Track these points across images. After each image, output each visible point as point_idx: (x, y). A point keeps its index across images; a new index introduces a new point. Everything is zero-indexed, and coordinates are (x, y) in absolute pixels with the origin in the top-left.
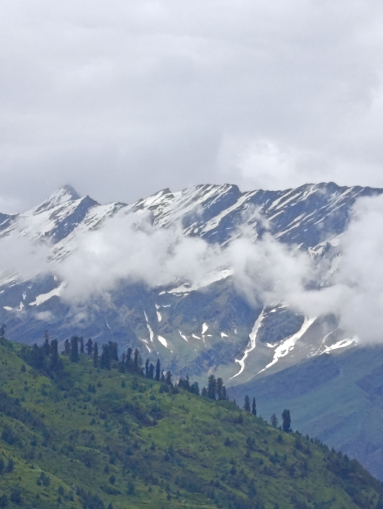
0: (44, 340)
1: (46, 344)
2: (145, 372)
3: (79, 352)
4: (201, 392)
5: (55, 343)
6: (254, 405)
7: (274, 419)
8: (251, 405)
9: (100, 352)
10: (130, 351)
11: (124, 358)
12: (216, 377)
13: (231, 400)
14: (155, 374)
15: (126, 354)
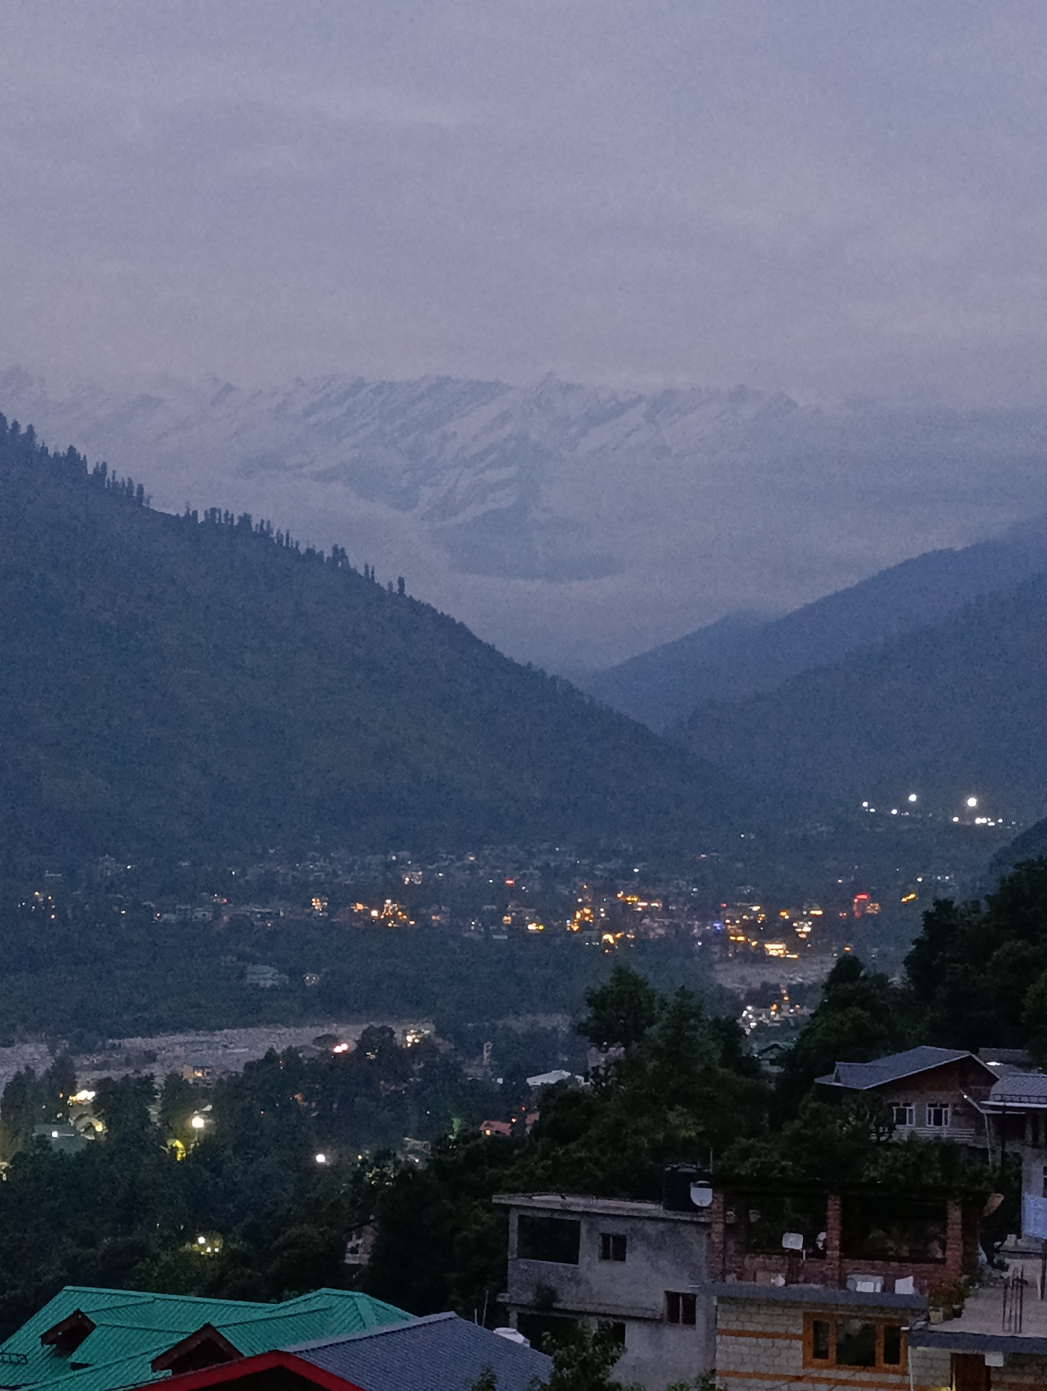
0: (186, 510)
1: (187, 514)
2: (276, 541)
3: (217, 522)
4: (325, 559)
5: (195, 513)
6: (373, 573)
7: (390, 584)
8: (370, 573)
9: (236, 522)
10: (262, 521)
11: (256, 528)
12: (340, 547)
13: (352, 566)
14: (284, 544)
15: (259, 524)
